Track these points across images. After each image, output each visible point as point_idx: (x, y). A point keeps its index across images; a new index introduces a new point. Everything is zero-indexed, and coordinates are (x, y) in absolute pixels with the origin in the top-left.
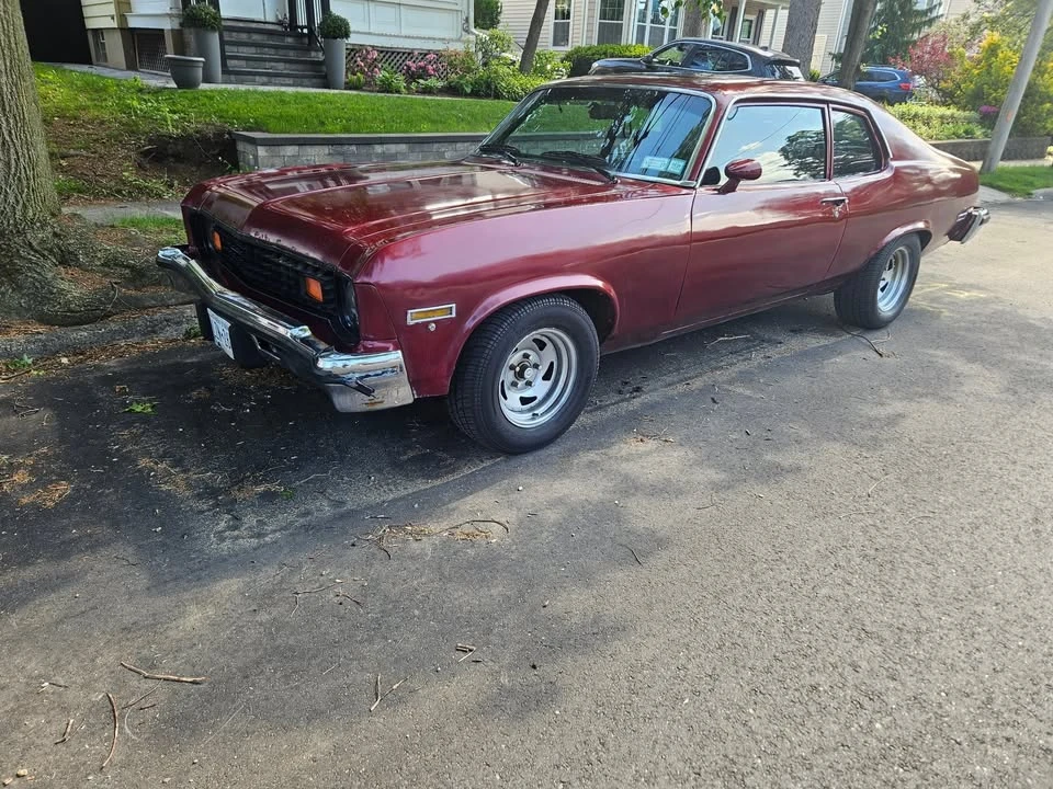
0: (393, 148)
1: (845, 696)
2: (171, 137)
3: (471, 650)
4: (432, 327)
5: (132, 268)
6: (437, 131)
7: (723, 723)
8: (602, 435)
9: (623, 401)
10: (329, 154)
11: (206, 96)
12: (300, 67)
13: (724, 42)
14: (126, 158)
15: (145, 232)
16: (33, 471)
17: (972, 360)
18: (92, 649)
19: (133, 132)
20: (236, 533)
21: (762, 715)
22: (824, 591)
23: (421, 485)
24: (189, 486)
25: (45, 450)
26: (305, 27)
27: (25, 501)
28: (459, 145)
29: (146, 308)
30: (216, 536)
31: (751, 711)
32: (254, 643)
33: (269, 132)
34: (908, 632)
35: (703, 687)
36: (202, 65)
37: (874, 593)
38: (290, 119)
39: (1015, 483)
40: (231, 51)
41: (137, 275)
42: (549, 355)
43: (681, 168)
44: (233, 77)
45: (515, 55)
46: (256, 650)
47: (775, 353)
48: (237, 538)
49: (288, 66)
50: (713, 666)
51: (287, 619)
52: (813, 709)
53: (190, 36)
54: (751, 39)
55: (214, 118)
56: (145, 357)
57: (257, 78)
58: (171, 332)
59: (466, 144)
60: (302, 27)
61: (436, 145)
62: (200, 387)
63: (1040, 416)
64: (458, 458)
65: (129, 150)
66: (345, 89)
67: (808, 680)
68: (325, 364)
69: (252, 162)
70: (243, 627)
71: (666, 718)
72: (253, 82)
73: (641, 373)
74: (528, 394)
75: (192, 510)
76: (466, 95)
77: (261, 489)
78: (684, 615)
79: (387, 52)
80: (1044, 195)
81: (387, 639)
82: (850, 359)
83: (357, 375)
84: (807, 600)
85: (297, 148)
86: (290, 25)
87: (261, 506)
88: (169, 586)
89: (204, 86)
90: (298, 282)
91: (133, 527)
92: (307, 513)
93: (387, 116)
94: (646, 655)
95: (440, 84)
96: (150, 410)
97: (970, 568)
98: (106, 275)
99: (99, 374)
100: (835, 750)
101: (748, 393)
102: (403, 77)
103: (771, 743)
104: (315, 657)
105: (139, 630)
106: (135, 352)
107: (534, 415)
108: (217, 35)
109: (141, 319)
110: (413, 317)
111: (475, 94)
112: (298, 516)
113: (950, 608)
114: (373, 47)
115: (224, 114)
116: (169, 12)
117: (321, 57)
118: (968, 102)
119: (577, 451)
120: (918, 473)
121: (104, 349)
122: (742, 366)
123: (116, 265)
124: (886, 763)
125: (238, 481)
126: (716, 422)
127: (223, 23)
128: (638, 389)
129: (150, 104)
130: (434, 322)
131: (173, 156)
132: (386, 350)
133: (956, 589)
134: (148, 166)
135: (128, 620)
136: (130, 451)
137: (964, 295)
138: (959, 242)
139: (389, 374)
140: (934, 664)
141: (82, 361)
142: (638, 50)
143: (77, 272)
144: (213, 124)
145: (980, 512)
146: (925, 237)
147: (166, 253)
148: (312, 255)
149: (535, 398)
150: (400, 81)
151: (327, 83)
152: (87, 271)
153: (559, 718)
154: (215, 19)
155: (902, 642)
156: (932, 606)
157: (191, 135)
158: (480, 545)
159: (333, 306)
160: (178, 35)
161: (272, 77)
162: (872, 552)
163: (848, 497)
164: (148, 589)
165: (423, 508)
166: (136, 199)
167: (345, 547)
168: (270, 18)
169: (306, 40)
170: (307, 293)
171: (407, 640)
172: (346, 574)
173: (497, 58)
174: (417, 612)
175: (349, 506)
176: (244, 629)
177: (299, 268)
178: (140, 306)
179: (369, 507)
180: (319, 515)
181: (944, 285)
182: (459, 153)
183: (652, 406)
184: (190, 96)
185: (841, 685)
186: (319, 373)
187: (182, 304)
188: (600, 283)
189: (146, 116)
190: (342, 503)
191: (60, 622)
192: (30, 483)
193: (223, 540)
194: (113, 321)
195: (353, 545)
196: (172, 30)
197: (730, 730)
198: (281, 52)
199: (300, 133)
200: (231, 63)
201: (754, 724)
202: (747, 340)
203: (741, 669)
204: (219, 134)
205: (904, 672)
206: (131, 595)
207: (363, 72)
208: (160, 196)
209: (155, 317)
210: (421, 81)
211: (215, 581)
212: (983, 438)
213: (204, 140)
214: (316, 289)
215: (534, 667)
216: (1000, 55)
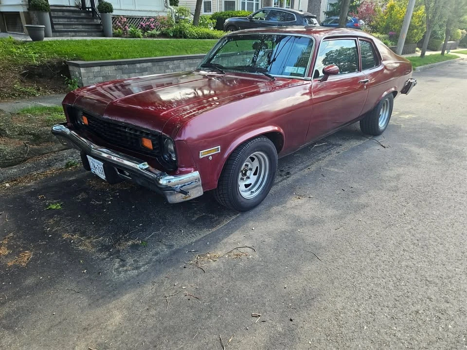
0: (145, 65)
1: (431, 314)
2: (36, 66)
3: (259, 316)
4: (211, 158)
5: (34, 135)
6: (164, 56)
7: (385, 336)
8: (281, 198)
9: (284, 179)
10: (115, 69)
11: (48, 44)
12: (90, 27)
13: (279, 8)
14: (14, 77)
15: (35, 115)
16: (9, 247)
17: (421, 146)
18: (71, 343)
19: (16, 64)
20: (125, 268)
21: (400, 330)
22: (404, 263)
23: (206, 232)
24: (93, 246)
25: (11, 235)
26: (90, 8)
27: (10, 264)
28: (175, 62)
29: (43, 154)
30: (116, 271)
31: (395, 328)
32: (153, 327)
33: (85, 61)
34: (445, 278)
35: (370, 319)
36: (44, 29)
37: (424, 261)
38: (94, 54)
39: (460, 201)
40: (55, 21)
41: (37, 138)
42: (256, 163)
43: (303, 71)
44: (58, 34)
45: (191, 18)
46: (155, 331)
47: (341, 150)
48: (126, 271)
49: (84, 27)
50: (370, 308)
51: (166, 312)
52: (420, 322)
53: (34, 15)
54: (290, 7)
55: (56, 55)
56: (47, 179)
57: (70, 33)
58: (59, 165)
59: (178, 61)
60: (89, 8)
61: (165, 63)
62: (81, 192)
63: (458, 169)
64: (219, 216)
65: (15, 73)
66: (113, 37)
67: (414, 309)
68: (163, 181)
69: (78, 75)
70: (145, 319)
71: (360, 338)
72: (68, 36)
73: (287, 165)
74: (247, 182)
75: (98, 258)
76: (171, 37)
77: (130, 243)
78: (349, 284)
79: (130, 18)
80: (420, 69)
81: (217, 315)
82: (373, 150)
83: (180, 186)
84: (398, 269)
85: (99, 67)
86: (82, 7)
87: (133, 252)
88: (100, 301)
89: (45, 39)
90: (137, 140)
91: (71, 271)
92: (157, 253)
93: (139, 50)
94: (339, 306)
95: (158, 33)
96: (60, 207)
97: (458, 244)
98: (21, 139)
99: (27, 190)
100: (437, 342)
101: (336, 170)
102: (140, 30)
103: (409, 343)
104: (186, 330)
105: (92, 328)
106: (42, 177)
107: (252, 192)
108: (48, 13)
109: (43, 160)
110: (203, 154)
111: (175, 36)
112: (152, 256)
113: (457, 264)
114: (123, 16)
115: (60, 53)
116: (21, 3)
117: (99, 22)
118: (383, 31)
119: (272, 206)
120: (420, 201)
121: (26, 177)
122: (328, 158)
123: (25, 134)
124: (460, 344)
125: (117, 241)
126: (328, 186)
127: (51, 8)
128: (288, 173)
129: (21, 50)
130: (211, 155)
131: (37, 75)
132: (190, 172)
133: (456, 255)
134: (26, 81)
135: (85, 324)
136: (56, 231)
137: (407, 117)
138: (405, 94)
139: (194, 183)
140: (461, 293)
141: (16, 184)
142: (243, 13)
143: (7, 139)
144: (56, 58)
145: (452, 217)
146: (395, 93)
147: (56, 128)
148: (145, 127)
149: (251, 184)
150: (139, 32)
151: (104, 34)
152: (11, 138)
153: (312, 345)
154: (47, 6)
155: (444, 284)
156: (450, 264)
157: (45, 64)
158: (245, 260)
159: (158, 151)
160: (27, 14)
161: (76, 33)
162: (416, 242)
163: (396, 216)
164: (90, 305)
165: (211, 244)
166: (23, 98)
167: (181, 269)
168: (72, 4)
169: (91, 14)
170: (143, 146)
171: (227, 315)
172: (186, 283)
173: (184, 19)
174: (227, 299)
175: (176, 247)
176: (146, 320)
177: (138, 133)
178: (40, 153)
179: (186, 246)
180: (163, 253)
181: (397, 113)
182: (175, 65)
183: (297, 181)
184: (41, 45)
185: (427, 309)
186: (161, 186)
187: (62, 150)
188: (276, 128)
189: (20, 56)
190: (171, 246)
191: (49, 330)
192: (9, 253)
193: (119, 273)
194: (28, 162)
195: (185, 267)
196: (24, 12)
197: (390, 339)
198: (80, 20)
199: (100, 60)
200: (55, 27)
201: (399, 335)
202: (327, 145)
203: (383, 308)
204: (60, 63)
205: (450, 298)
206: (82, 310)
207: (120, 28)
208: (34, 95)
209: (49, 158)
210: (149, 31)
211: (122, 295)
212: (440, 182)
213: (53, 66)
214: (148, 143)
215: (291, 320)
216: (395, 10)
